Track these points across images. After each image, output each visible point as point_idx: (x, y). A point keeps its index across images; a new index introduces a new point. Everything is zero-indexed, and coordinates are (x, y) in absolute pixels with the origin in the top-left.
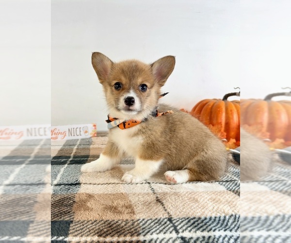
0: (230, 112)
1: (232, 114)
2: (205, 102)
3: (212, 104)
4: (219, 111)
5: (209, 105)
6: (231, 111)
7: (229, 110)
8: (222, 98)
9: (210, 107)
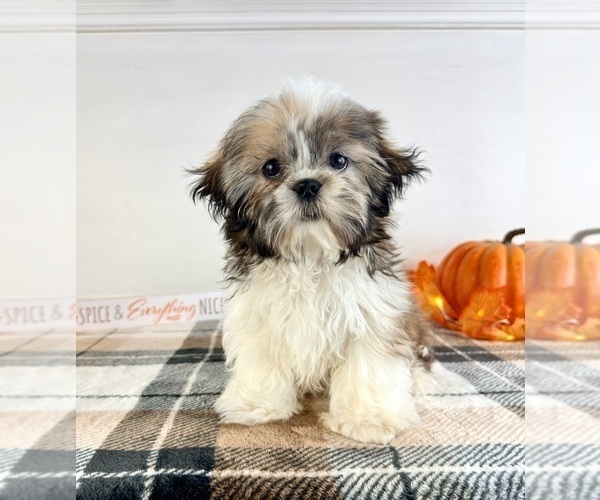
0: (516, 267)
1: (519, 270)
2: (467, 248)
3: (480, 250)
4: (495, 265)
5: (475, 253)
6: (518, 264)
7: (514, 260)
8: (501, 237)
9: (477, 256)
